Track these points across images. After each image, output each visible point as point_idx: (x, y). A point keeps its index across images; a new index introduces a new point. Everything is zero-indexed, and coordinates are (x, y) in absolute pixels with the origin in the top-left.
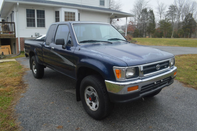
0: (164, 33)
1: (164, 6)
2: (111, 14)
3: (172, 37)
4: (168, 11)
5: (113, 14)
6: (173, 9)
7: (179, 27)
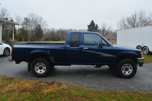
0: (23, 38)
1: (21, 18)
2: (5, 21)
3: (29, 41)
4: (23, 22)
5: (5, 22)
6: (27, 20)
7: (32, 33)
